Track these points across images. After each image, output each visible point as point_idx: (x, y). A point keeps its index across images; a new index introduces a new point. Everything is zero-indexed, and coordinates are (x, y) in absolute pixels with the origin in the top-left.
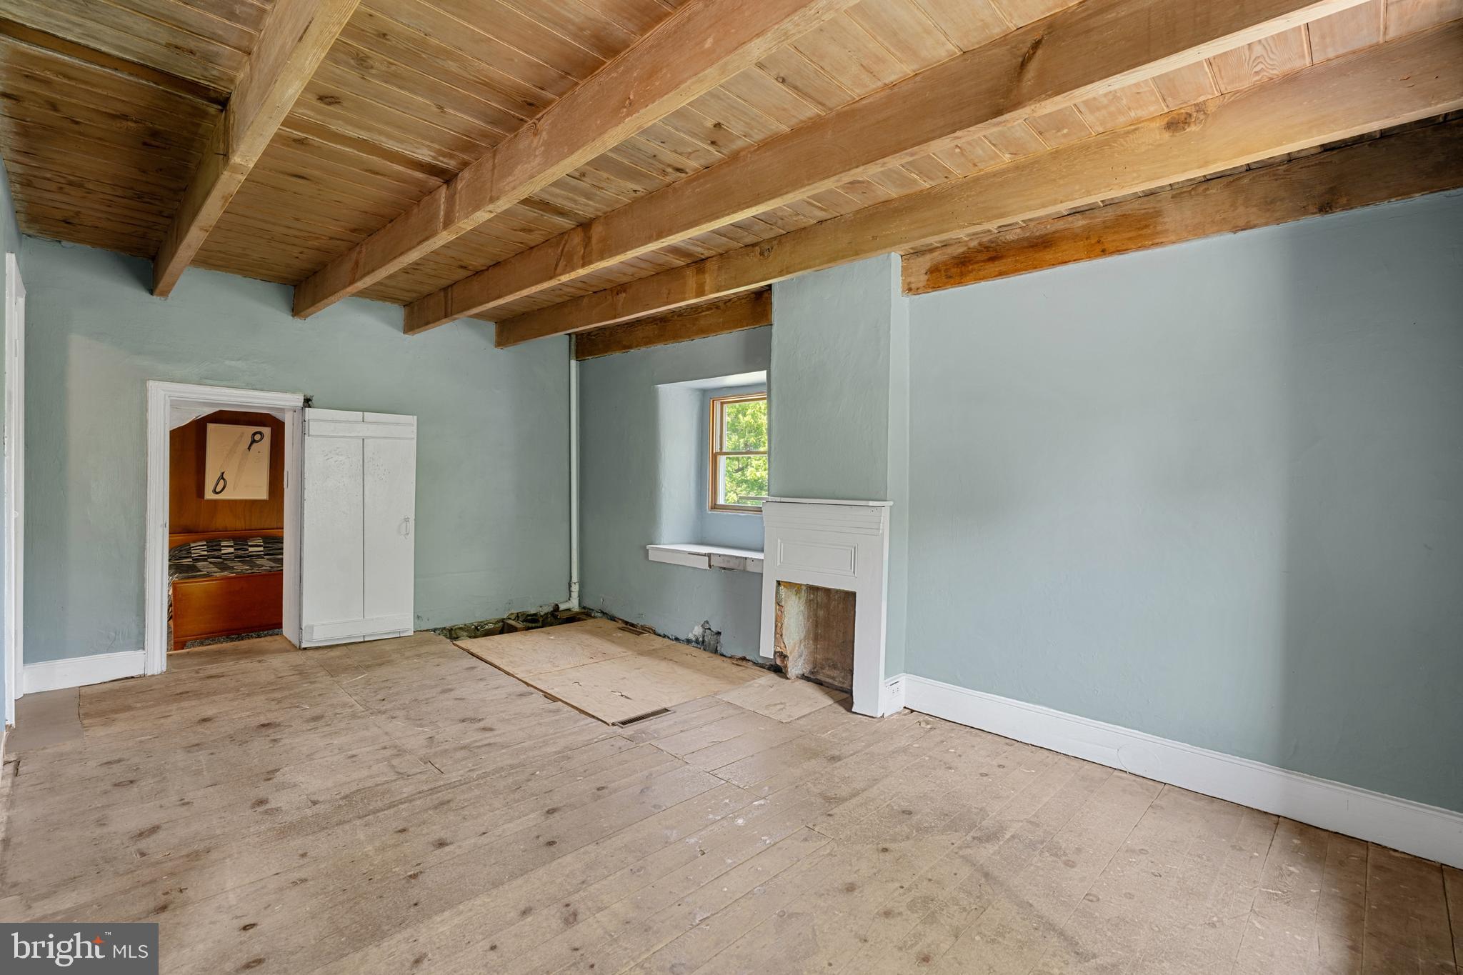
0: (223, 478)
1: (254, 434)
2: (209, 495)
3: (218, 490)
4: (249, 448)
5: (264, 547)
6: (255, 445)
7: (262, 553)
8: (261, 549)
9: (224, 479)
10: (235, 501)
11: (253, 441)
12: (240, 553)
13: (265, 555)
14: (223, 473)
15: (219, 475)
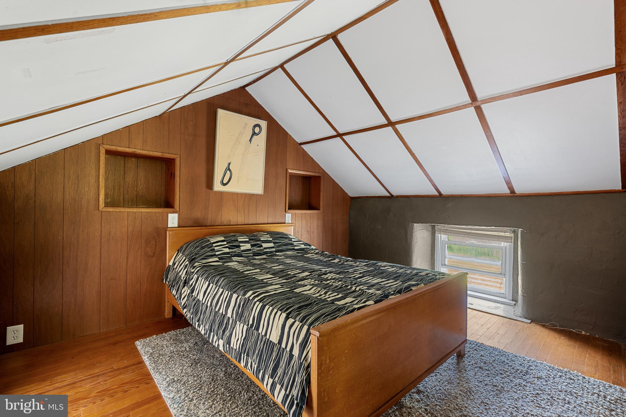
0: (229, 169)
1: (255, 126)
2: (218, 187)
3: (225, 182)
4: (250, 140)
5: (274, 243)
6: (255, 137)
7: (274, 250)
8: (272, 245)
9: (230, 171)
10: (237, 194)
11: (254, 134)
12: (256, 249)
13: (276, 251)
14: (229, 164)
15: (226, 165)
